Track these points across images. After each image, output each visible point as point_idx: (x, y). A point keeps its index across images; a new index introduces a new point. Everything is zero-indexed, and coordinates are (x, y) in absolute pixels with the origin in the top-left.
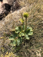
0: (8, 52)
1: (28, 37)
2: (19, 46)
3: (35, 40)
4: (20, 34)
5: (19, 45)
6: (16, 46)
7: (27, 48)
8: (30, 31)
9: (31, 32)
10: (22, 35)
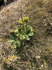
0: (10, 55)
1: (29, 38)
2: (20, 48)
3: (36, 39)
4: (21, 37)
5: (19, 46)
6: (17, 48)
7: (27, 49)
8: (30, 31)
9: (32, 32)
10: (22, 38)
